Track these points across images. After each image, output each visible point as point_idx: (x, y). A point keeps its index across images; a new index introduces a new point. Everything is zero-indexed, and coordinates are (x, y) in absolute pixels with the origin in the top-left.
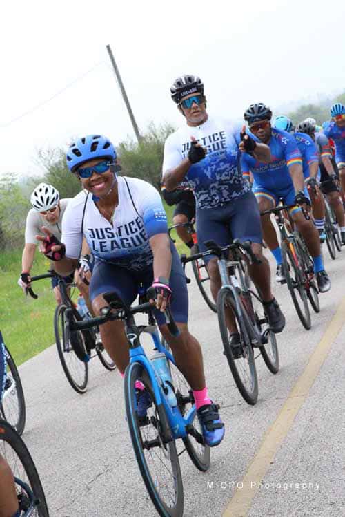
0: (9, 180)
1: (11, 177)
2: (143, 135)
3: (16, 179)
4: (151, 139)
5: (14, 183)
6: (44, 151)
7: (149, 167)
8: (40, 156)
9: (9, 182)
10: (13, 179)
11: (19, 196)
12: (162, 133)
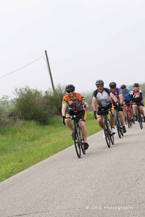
0: (5, 98)
1: (6, 97)
2: (55, 89)
3: (8, 98)
4: (59, 91)
5: (7, 100)
6: (18, 89)
7: (57, 103)
8: (16, 91)
9: (5, 99)
10: (7, 98)
11: (8, 105)
12: (63, 89)
